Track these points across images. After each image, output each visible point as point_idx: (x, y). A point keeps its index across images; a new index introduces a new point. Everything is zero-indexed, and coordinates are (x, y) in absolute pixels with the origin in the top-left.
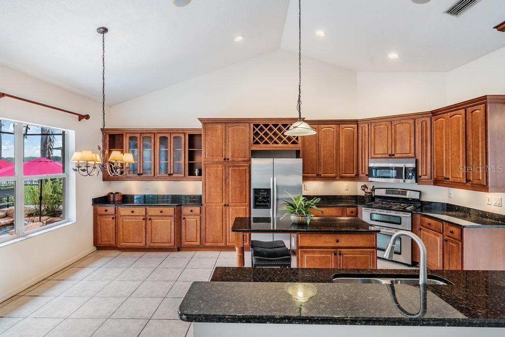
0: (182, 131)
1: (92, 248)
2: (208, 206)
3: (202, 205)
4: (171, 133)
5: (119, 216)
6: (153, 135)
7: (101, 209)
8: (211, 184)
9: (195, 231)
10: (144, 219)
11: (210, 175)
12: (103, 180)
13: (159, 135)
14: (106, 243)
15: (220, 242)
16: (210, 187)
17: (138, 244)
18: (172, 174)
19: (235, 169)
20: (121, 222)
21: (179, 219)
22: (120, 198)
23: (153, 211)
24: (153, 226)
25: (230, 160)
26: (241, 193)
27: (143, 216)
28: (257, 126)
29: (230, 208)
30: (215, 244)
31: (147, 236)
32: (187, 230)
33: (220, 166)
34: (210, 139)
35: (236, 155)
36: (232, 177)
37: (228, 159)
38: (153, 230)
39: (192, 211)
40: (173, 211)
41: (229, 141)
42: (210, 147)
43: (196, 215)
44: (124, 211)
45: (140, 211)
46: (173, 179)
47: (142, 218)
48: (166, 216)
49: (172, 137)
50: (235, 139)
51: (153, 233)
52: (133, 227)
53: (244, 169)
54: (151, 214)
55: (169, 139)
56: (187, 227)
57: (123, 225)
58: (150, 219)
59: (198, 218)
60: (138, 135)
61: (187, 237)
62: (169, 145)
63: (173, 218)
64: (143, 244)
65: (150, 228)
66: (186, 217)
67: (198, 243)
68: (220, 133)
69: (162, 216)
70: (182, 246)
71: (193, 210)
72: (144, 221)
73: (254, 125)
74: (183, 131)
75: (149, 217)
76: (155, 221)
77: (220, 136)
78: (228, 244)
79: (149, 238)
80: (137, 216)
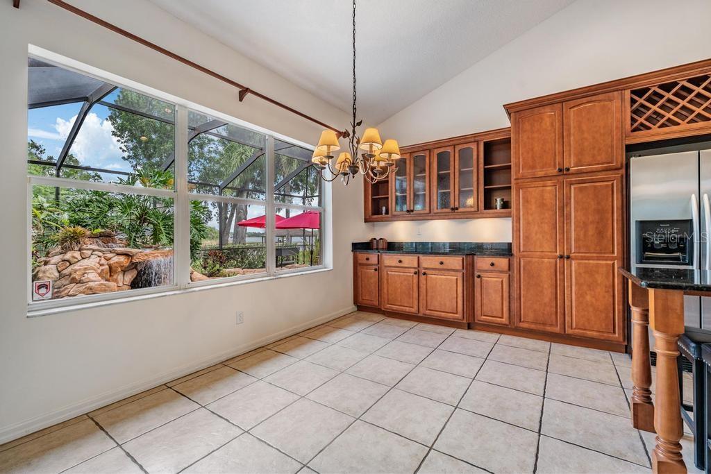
0: (472, 139)
1: (351, 307)
2: (524, 257)
3: (512, 255)
4: (454, 145)
5: (383, 268)
6: (427, 152)
7: (362, 256)
8: (530, 218)
9: (499, 299)
10: (415, 273)
11: (526, 201)
12: (365, 222)
13: (436, 152)
14: (367, 302)
15: (551, 325)
16: (528, 223)
17: (407, 309)
18: (457, 209)
19: (586, 187)
20: (386, 276)
21: (470, 277)
22: (385, 246)
23: (429, 261)
24: (429, 284)
25: (573, 169)
26: (600, 233)
27: (415, 268)
28: (640, 93)
29: (573, 262)
30: (541, 327)
31: (421, 298)
32: (484, 296)
33: (549, 183)
34: (528, 138)
35: (588, 159)
36: (576, 202)
37: (568, 170)
38: (429, 291)
39: (492, 264)
40: (461, 263)
41: (569, 135)
42: (528, 153)
43: (502, 272)
44: (390, 259)
45: (410, 261)
46: (458, 217)
47: (413, 270)
48: (448, 270)
49: (457, 151)
50: (584, 128)
51: (429, 294)
52: (401, 283)
53: (607, 186)
54: (426, 267)
55: (452, 154)
56: (484, 291)
57: (387, 280)
58: (425, 274)
59: (505, 277)
60: (407, 156)
61: (485, 308)
62: (452, 163)
63: (460, 275)
64: (414, 310)
65: (425, 287)
66: (482, 274)
67: (505, 320)
68: (548, 124)
69: (443, 270)
70: (476, 321)
71: (494, 262)
72: (416, 276)
73: (632, 92)
74: (475, 138)
75: (424, 271)
76: (433, 276)
77: (549, 128)
78: (569, 331)
79: (423, 302)
80: (406, 268)
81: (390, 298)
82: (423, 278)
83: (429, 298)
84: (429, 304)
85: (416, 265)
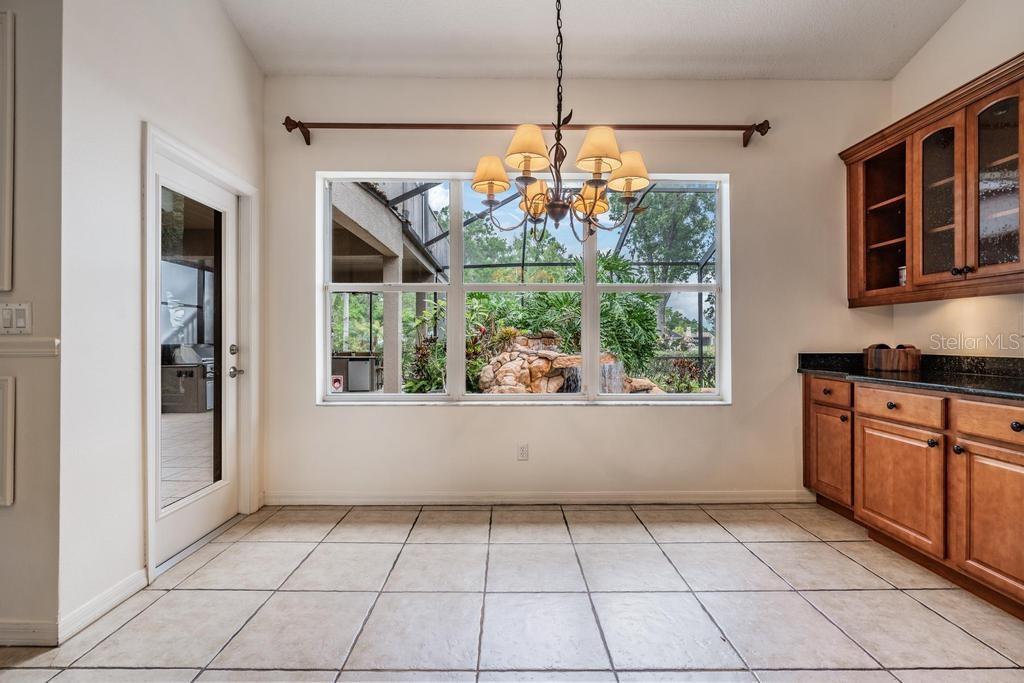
7: (819, 385)
10: (936, 444)
12: (849, 305)
14: (827, 489)
17: (911, 534)
20: (860, 436)
23: (976, 415)
24: (977, 485)
27: (934, 429)
38: (978, 505)
44: (868, 398)
45: (919, 408)
47: (931, 436)
51: (976, 513)
52: (896, 465)
54: (967, 429)
57: (864, 448)
58: (965, 451)
60: (954, 120)
64: (931, 544)
69: (1020, 447)
75: (960, 440)
76: (986, 462)
79: (958, 532)
80: (909, 424)
81: (870, 493)
82: (958, 461)
83: (975, 524)
84: (976, 541)
85: (937, 422)
